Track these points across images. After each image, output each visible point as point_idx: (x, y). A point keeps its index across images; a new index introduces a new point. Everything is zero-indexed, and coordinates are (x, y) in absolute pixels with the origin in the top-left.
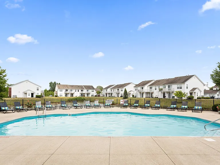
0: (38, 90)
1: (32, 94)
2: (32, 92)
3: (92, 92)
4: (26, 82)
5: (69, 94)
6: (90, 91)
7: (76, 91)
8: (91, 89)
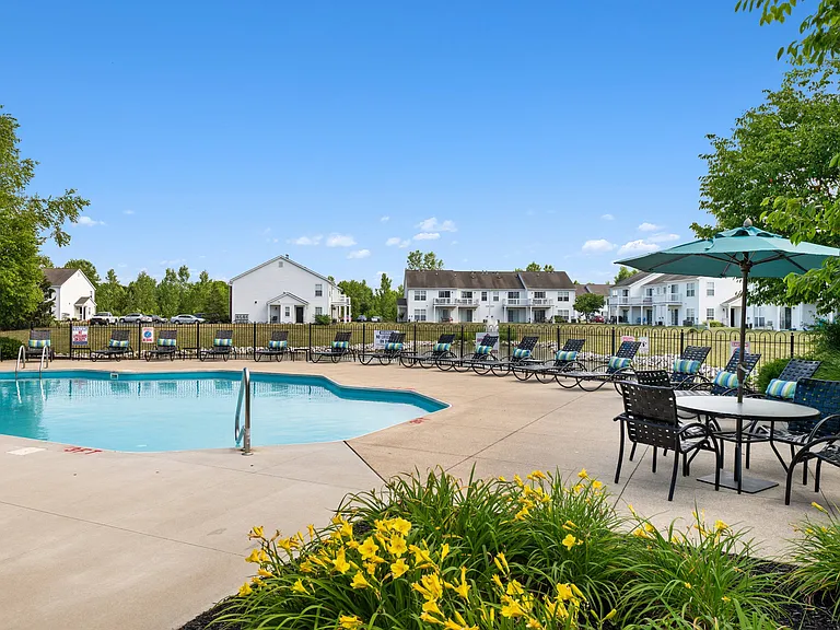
0: (319, 293)
1: (300, 311)
2: (299, 304)
3: (560, 299)
4: (277, 263)
5: (453, 308)
6: (551, 296)
7: (484, 299)
8: (553, 286)
